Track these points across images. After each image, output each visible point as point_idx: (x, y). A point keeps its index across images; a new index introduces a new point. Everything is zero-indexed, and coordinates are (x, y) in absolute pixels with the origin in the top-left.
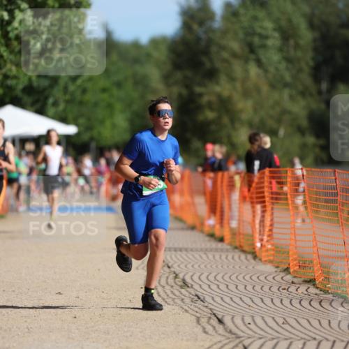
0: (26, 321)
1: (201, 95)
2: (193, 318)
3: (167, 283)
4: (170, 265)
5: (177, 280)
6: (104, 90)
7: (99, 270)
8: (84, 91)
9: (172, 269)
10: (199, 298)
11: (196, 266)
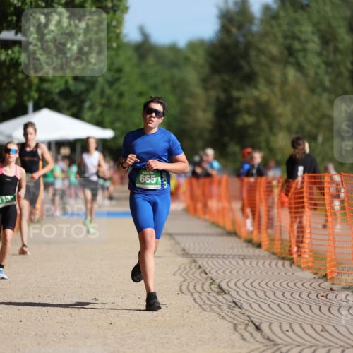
0: (62, 327)
1: (238, 100)
2: (231, 325)
3: (203, 289)
4: (207, 271)
5: (213, 286)
6: (141, 94)
8: (121, 95)
9: (209, 275)
10: (236, 304)
11: (234, 272)
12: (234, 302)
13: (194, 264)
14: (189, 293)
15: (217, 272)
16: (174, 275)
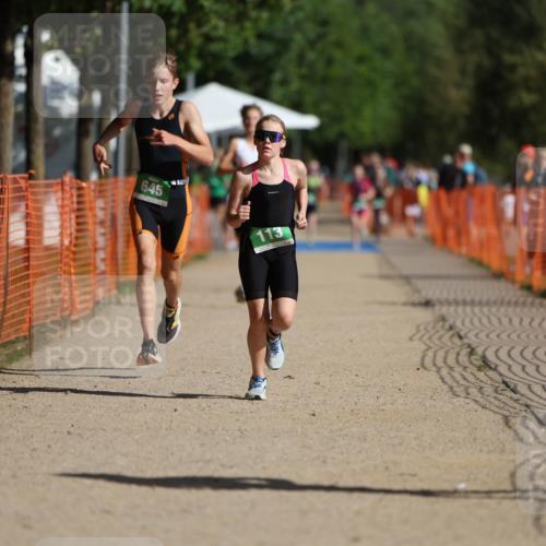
0: (237, 420)
1: (513, 67)
2: (499, 418)
3: (457, 362)
4: (462, 333)
5: (473, 357)
6: (361, 60)
7: (351, 341)
8: (330, 62)
9: (466, 341)
10: (507, 386)
11: (504, 336)
12: (504, 382)
13: (441, 324)
14: (434, 369)
15: (476, 335)
16: (411, 339)
